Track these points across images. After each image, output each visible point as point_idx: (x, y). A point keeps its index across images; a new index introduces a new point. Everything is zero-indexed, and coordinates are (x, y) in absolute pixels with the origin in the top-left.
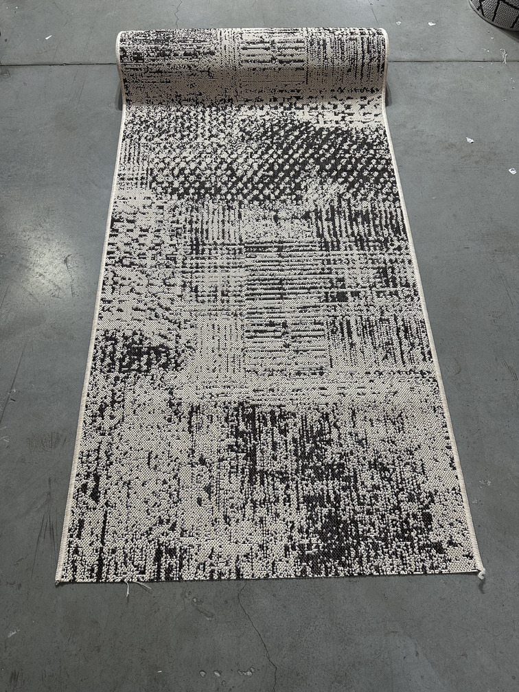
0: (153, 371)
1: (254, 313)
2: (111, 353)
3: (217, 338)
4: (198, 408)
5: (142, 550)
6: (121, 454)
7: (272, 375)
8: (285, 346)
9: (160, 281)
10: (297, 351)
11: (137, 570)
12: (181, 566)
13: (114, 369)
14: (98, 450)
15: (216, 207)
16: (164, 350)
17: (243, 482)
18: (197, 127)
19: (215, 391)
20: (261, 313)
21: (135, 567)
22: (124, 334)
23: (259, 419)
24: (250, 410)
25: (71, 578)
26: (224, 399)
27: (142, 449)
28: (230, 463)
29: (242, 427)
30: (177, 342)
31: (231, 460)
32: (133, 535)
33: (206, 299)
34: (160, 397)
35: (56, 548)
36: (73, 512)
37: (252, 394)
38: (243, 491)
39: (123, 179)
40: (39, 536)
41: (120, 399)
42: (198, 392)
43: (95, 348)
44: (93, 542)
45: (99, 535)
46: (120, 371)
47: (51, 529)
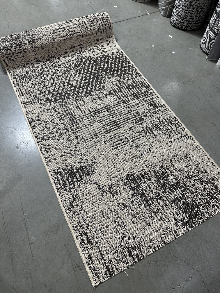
0: (84, 179)
1: (112, 138)
2: (61, 179)
3: (103, 154)
4: (111, 185)
5: (122, 254)
6: (90, 219)
7: (132, 159)
8: (131, 146)
9: (65, 140)
10: (137, 146)
11: (125, 263)
12: (141, 252)
13: (67, 185)
14: (79, 222)
15: (72, 101)
16: (84, 168)
17: (146, 206)
18: (45, 71)
19: (114, 175)
20: (114, 137)
21: (123, 262)
22: (62, 168)
23: (137, 179)
24: (132, 177)
25: (99, 282)
26: (120, 177)
27: (98, 213)
28: (136, 202)
29: (133, 185)
30: (87, 162)
31: (136, 200)
32: (115, 250)
33: (89, 140)
34: (93, 188)
35: (85, 273)
36: (84, 254)
37: (129, 170)
38: (148, 210)
39: (24, 103)
40: (74, 272)
41: (77, 196)
42: (108, 179)
43: (53, 180)
44: (100, 262)
45: (101, 258)
46: (70, 185)
47: (78, 266)
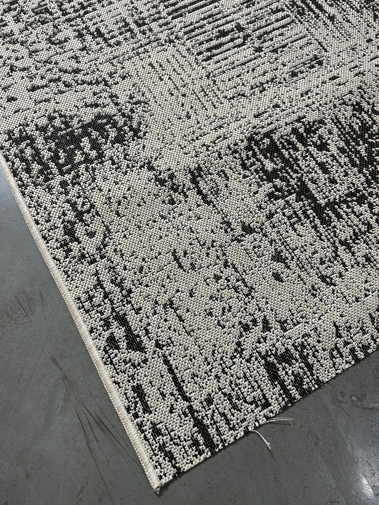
0: (108, 153)
1: (193, 30)
2: (33, 156)
3: (166, 78)
4: (199, 169)
5: (245, 376)
6: (135, 273)
7: (264, 89)
8: (256, 51)
9: (44, 42)
10: (275, 51)
11: (257, 406)
12: (310, 367)
13: (51, 173)
14: (100, 284)
16: (105, 121)
17: (315, 227)
19: (207, 140)
20: (201, 27)
21: (251, 403)
22: (36, 125)
23: (284, 147)
24: (267, 141)
25: (174, 471)
26: (225, 143)
27: (160, 254)
28: (284, 214)
29: (269, 166)
30: (117, 104)
31: (282, 210)
32: (221, 364)
33: (120, 38)
34: (140, 180)
35: (123, 444)
36: (118, 383)
37: (255, 122)
38: (323, 237)
40: (88, 442)
41: (86, 207)
42: (186, 150)
43: (7, 160)
44: (172, 405)
45: (175, 392)
46: (62, 173)
47: (99, 422)
